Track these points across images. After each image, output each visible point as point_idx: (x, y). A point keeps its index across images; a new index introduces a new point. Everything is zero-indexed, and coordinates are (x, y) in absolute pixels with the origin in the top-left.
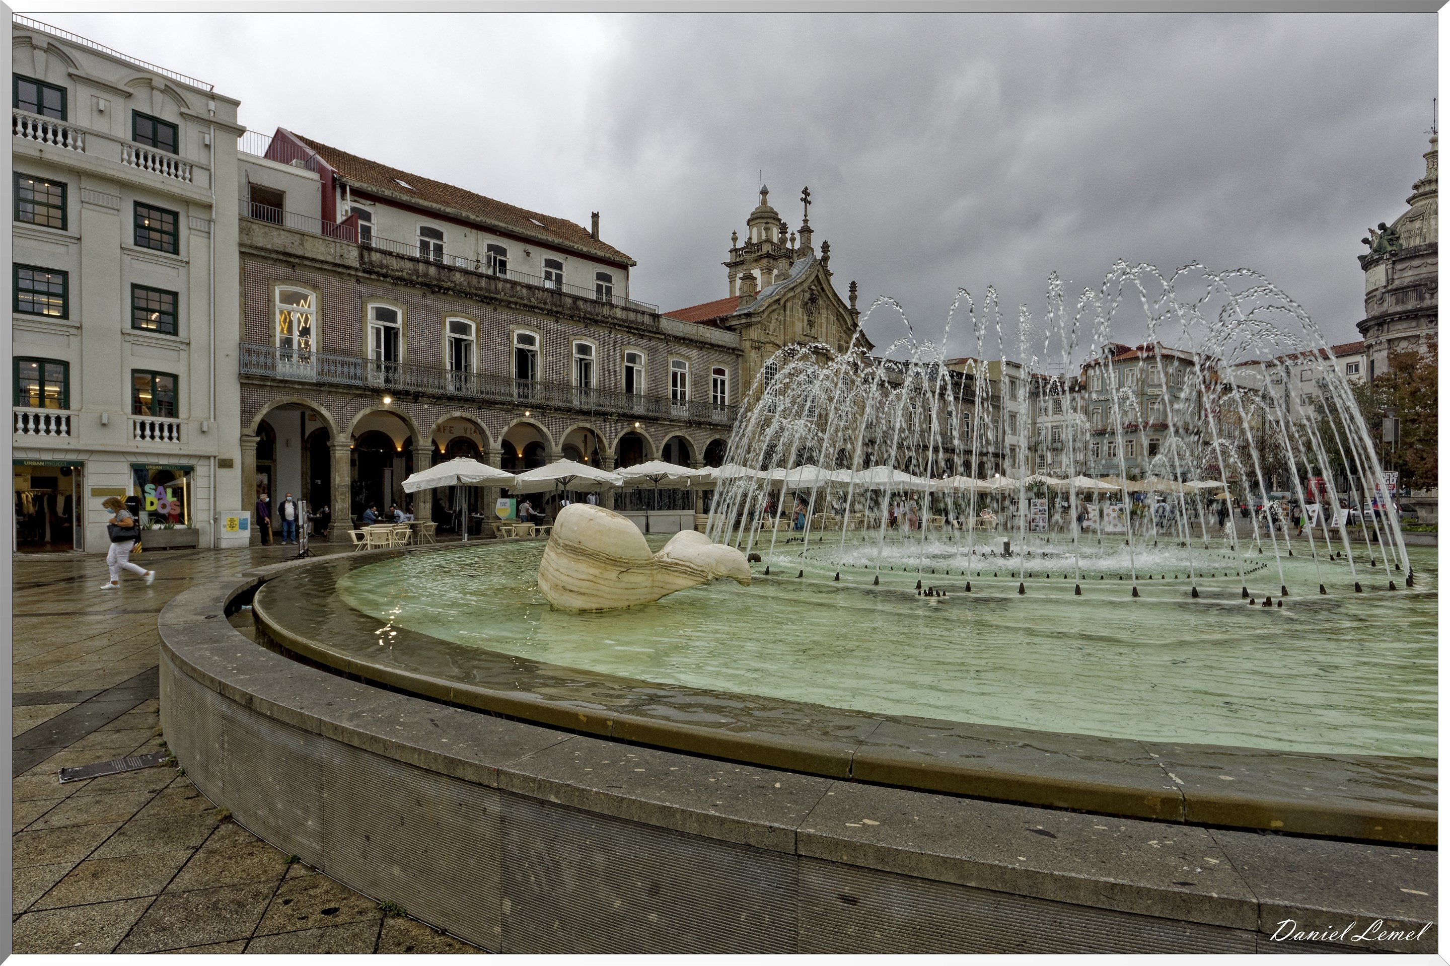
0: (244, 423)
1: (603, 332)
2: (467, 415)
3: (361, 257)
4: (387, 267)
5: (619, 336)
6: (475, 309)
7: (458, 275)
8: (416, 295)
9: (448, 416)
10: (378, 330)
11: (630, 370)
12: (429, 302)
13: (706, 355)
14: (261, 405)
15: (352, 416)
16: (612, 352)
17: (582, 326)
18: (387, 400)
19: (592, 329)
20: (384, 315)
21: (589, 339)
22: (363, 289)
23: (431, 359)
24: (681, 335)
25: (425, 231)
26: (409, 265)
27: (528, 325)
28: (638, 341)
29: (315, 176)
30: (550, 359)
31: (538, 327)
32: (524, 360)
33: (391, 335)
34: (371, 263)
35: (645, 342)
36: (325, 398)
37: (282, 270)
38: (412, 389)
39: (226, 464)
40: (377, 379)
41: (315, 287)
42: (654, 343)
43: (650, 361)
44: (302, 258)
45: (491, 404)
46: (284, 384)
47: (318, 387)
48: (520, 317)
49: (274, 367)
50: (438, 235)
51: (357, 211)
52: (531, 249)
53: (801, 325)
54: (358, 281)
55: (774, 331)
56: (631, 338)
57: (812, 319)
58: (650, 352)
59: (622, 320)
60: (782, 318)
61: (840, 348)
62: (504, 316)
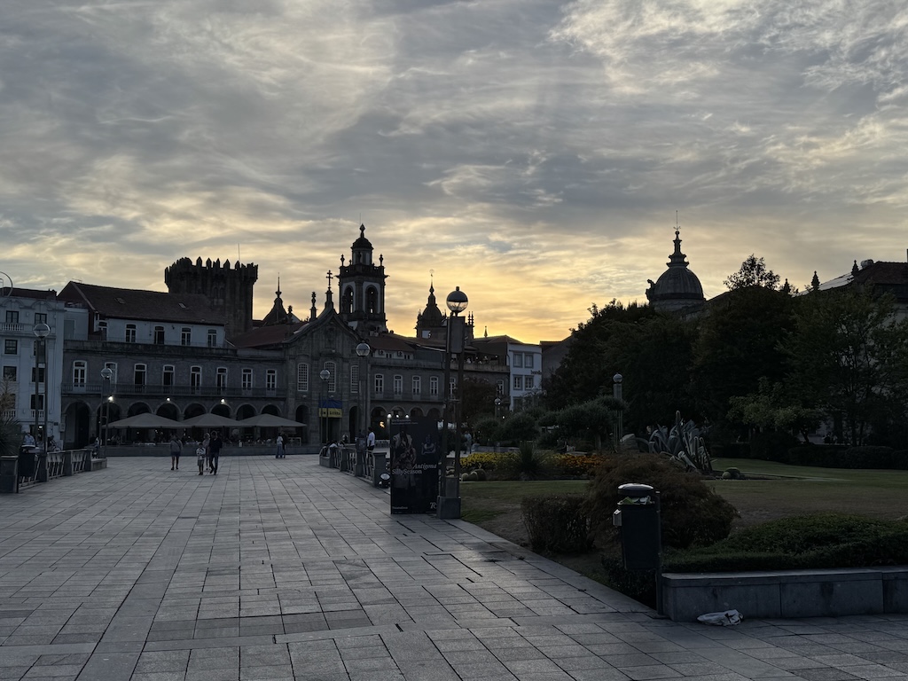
0: (62, 411)
1: (206, 361)
5: (214, 362)
6: (145, 358)
7: (140, 346)
8: (123, 357)
9: (135, 402)
12: (128, 359)
15: (98, 405)
16: (210, 369)
17: (195, 359)
18: (111, 398)
20: (111, 366)
21: (198, 365)
22: (103, 358)
23: (128, 381)
24: (249, 356)
25: (128, 326)
26: (120, 346)
27: (170, 363)
28: (224, 362)
29: (86, 311)
30: (180, 375)
31: (174, 363)
32: (168, 377)
35: (228, 362)
36: (89, 399)
37: (76, 356)
38: (120, 393)
39: (56, 424)
41: (86, 360)
42: (233, 362)
43: (230, 371)
44: (81, 350)
45: (152, 397)
46: (75, 395)
47: (86, 395)
48: (166, 360)
50: (134, 327)
51: (101, 324)
52: (175, 325)
53: (324, 343)
54: (102, 355)
55: (305, 348)
56: (220, 362)
57: (331, 339)
58: (231, 367)
59: (216, 354)
60: (310, 341)
61: (353, 352)
62: (159, 360)
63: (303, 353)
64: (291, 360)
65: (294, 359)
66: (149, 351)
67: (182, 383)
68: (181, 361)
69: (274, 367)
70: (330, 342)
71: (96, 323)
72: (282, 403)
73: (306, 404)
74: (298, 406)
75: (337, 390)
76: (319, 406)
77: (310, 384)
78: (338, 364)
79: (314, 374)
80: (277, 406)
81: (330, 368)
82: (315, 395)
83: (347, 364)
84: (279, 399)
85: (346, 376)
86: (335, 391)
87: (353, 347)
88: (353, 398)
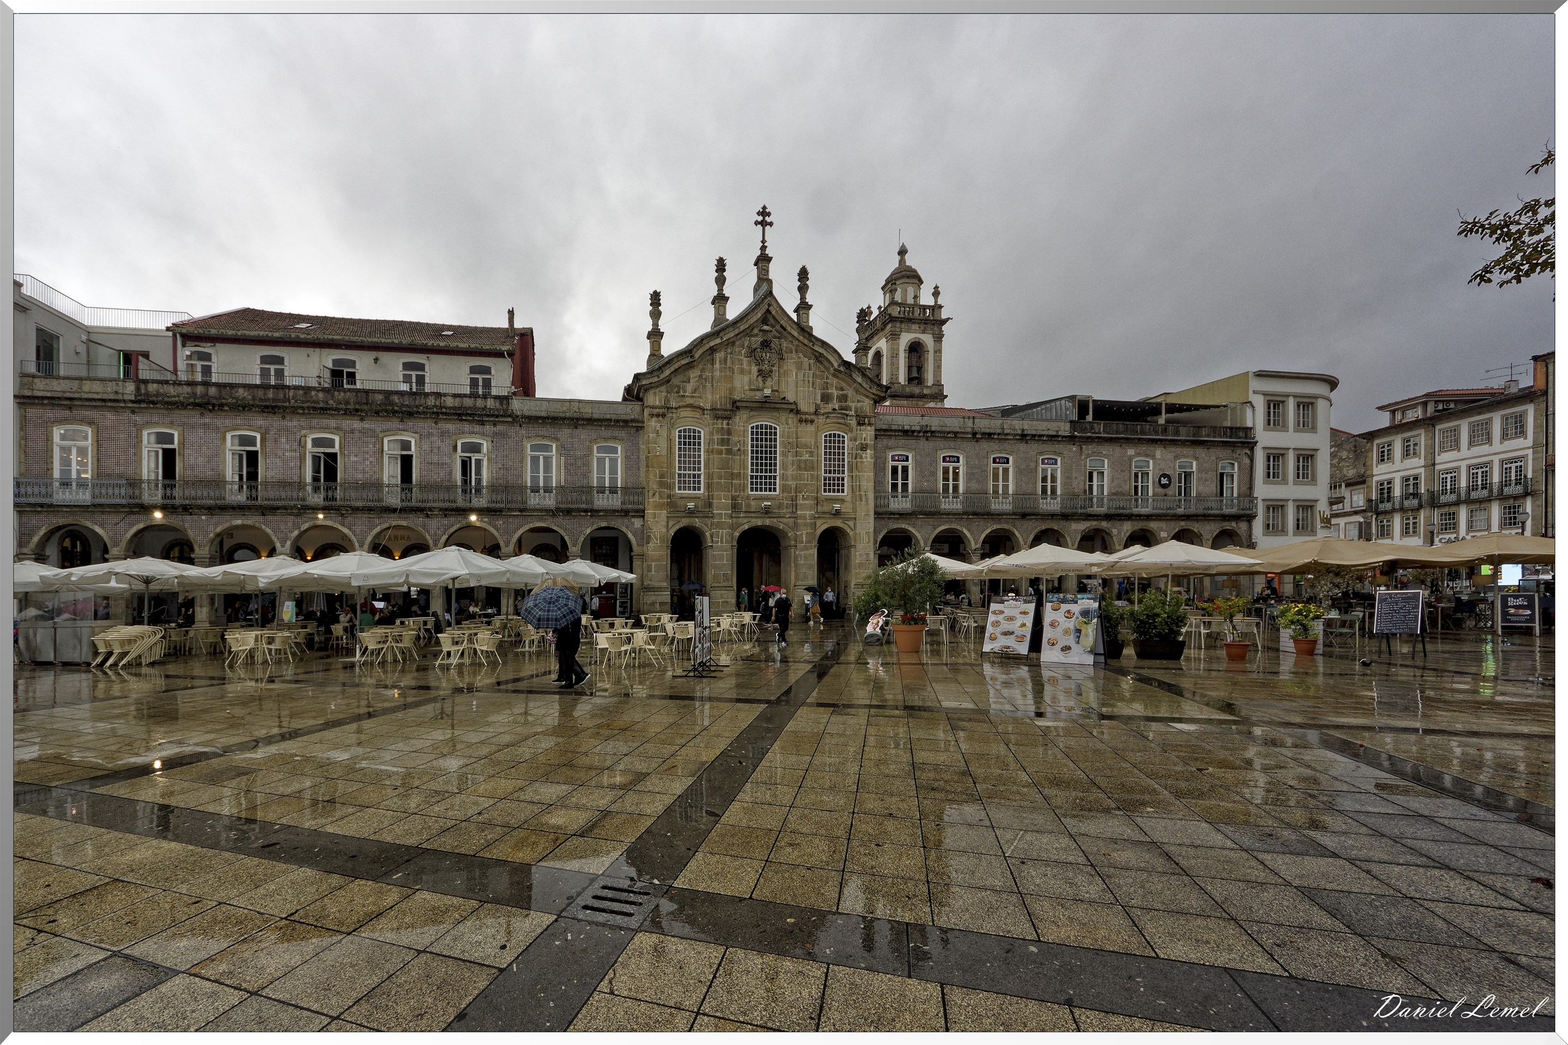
0: (23, 544)
2: (249, 522)
3: (138, 389)
4: (164, 395)
5: (450, 426)
6: (260, 421)
9: (227, 525)
10: (156, 452)
13: (584, 433)
14: (39, 528)
15: (126, 531)
16: (439, 443)
19: (412, 422)
21: (405, 433)
22: (138, 418)
23: (209, 473)
24: (544, 414)
25: (265, 360)
26: (186, 389)
27: (324, 428)
31: (338, 429)
33: (169, 456)
34: (147, 394)
35: (488, 428)
36: (99, 517)
37: (60, 413)
38: (182, 503)
41: (90, 423)
48: (314, 422)
49: (51, 495)
52: (384, 356)
53: (746, 379)
54: (133, 412)
55: (695, 391)
56: (467, 427)
57: (766, 367)
58: (494, 437)
59: (454, 408)
60: (708, 374)
61: (826, 398)
62: (293, 423)
63: (689, 401)
64: (654, 419)
65: (664, 416)
66: (266, 400)
67: (360, 476)
68: (356, 424)
69: (615, 438)
70: (764, 375)
73: (697, 522)
74: (677, 527)
75: (784, 488)
76: (733, 527)
77: (709, 476)
78: (783, 427)
79: (720, 452)
80: (624, 529)
81: (764, 437)
82: (722, 502)
83: (811, 428)
84: (625, 513)
85: (806, 457)
86: (777, 493)
87: (826, 386)
88: (826, 508)
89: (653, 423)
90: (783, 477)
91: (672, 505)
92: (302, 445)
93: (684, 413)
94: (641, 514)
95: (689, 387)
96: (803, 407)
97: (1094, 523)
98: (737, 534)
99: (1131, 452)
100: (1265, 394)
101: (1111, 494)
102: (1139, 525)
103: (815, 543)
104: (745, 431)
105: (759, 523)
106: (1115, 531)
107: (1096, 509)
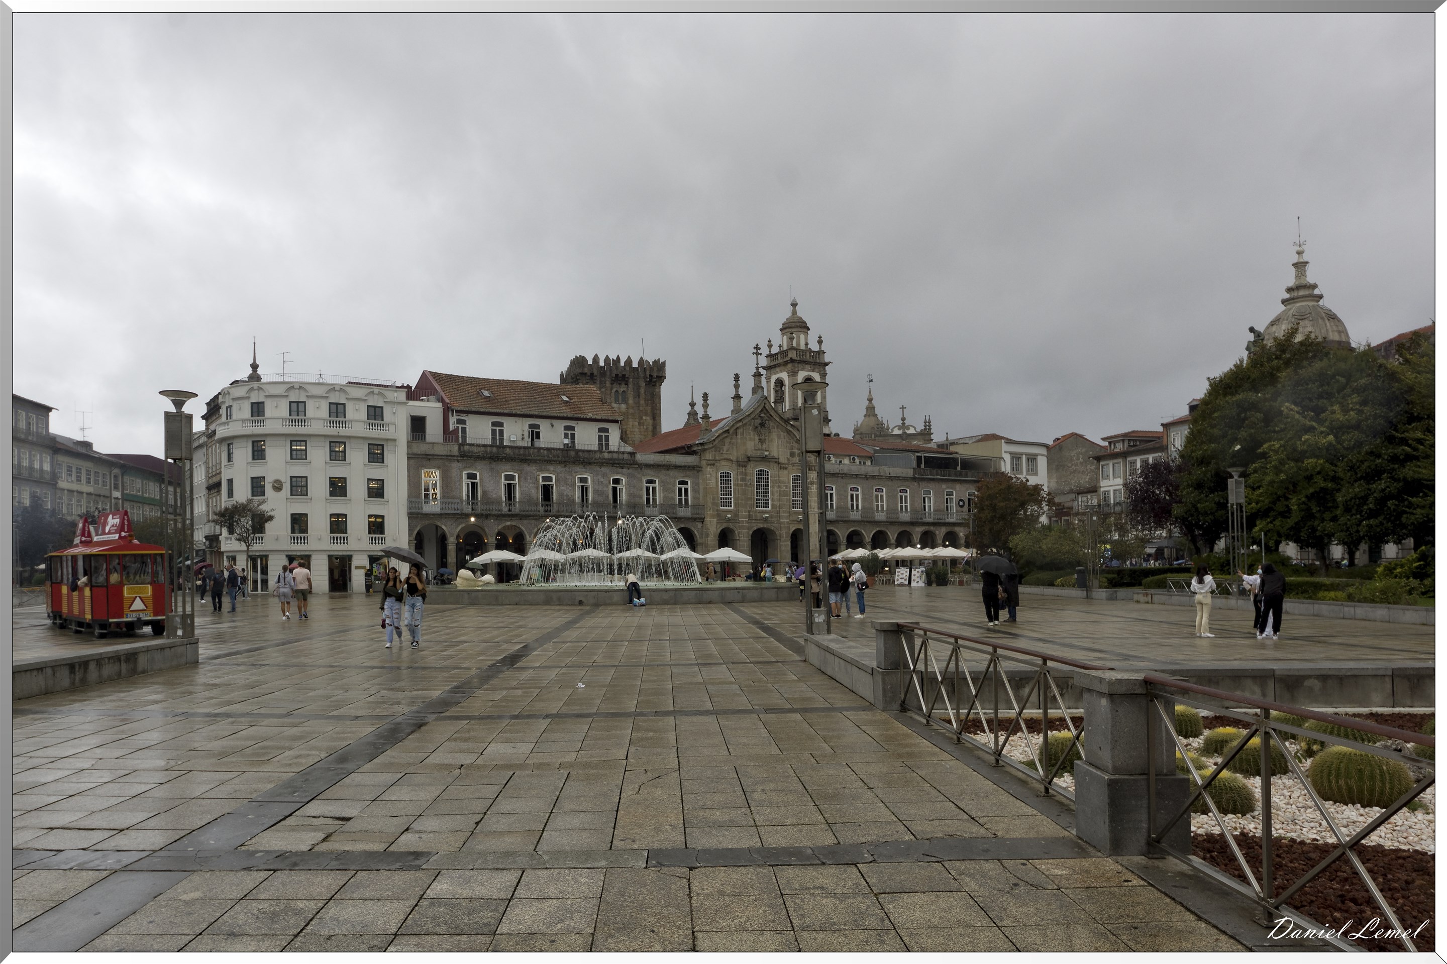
0: (410, 535)
1: (596, 469)
2: (514, 524)
3: (460, 449)
4: (472, 452)
5: (606, 469)
6: (516, 466)
7: (508, 449)
8: (486, 464)
9: (503, 525)
10: (468, 484)
11: (615, 489)
12: (493, 466)
13: (672, 473)
14: (417, 526)
15: (456, 528)
16: (602, 479)
17: (582, 466)
18: (473, 519)
19: (589, 467)
20: (471, 476)
21: (586, 473)
22: (460, 465)
23: (494, 496)
24: (652, 463)
25: (494, 424)
26: (482, 449)
27: (548, 471)
28: (620, 470)
29: (440, 405)
30: (562, 488)
31: (554, 472)
32: (547, 491)
33: (474, 485)
34: (464, 451)
35: (625, 470)
36: (444, 520)
37: (424, 462)
38: (484, 513)
40: (468, 509)
41: (439, 468)
42: (631, 470)
43: (628, 482)
44: (433, 455)
45: (527, 517)
46: (427, 516)
47: (440, 516)
48: (543, 467)
49: (422, 508)
50: (501, 425)
51: (460, 422)
52: (555, 422)
53: (752, 443)
54: (458, 461)
55: (728, 450)
56: (615, 469)
57: (763, 437)
58: (629, 476)
59: (609, 459)
60: (734, 441)
61: (792, 455)
62: (533, 467)
63: (726, 456)
64: (709, 467)
65: (713, 465)
66: (520, 455)
67: (565, 498)
68: (563, 469)
69: (687, 476)
70: (761, 441)
71: (453, 420)
72: (699, 525)
73: (731, 526)
74: (721, 529)
75: (773, 506)
76: (749, 529)
77: (736, 499)
78: (772, 472)
79: (742, 486)
80: (693, 529)
81: (762, 475)
82: (743, 513)
83: (786, 472)
84: (694, 520)
85: (784, 488)
86: (770, 509)
87: (792, 448)
88: (794, 518)
89: (709, 469)
90: (773, 500)
91: (719, 516)
92: (538, 481)
93: (724, 463)
94: (702, 520)
95: (725, 448)
96: (782, 460)
97: (927, 527)
98: (751, 532)
99: (944, 486)
100: (1011, 453)
101: (935, 511)
102: (949, 529)
103: (789, 538)
104: (753, 473)
105: (761, 526)
106: (937, 532)
107: (928, 520)
